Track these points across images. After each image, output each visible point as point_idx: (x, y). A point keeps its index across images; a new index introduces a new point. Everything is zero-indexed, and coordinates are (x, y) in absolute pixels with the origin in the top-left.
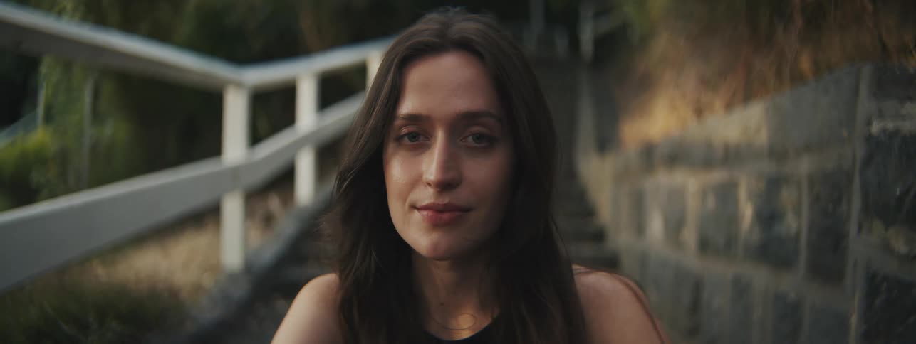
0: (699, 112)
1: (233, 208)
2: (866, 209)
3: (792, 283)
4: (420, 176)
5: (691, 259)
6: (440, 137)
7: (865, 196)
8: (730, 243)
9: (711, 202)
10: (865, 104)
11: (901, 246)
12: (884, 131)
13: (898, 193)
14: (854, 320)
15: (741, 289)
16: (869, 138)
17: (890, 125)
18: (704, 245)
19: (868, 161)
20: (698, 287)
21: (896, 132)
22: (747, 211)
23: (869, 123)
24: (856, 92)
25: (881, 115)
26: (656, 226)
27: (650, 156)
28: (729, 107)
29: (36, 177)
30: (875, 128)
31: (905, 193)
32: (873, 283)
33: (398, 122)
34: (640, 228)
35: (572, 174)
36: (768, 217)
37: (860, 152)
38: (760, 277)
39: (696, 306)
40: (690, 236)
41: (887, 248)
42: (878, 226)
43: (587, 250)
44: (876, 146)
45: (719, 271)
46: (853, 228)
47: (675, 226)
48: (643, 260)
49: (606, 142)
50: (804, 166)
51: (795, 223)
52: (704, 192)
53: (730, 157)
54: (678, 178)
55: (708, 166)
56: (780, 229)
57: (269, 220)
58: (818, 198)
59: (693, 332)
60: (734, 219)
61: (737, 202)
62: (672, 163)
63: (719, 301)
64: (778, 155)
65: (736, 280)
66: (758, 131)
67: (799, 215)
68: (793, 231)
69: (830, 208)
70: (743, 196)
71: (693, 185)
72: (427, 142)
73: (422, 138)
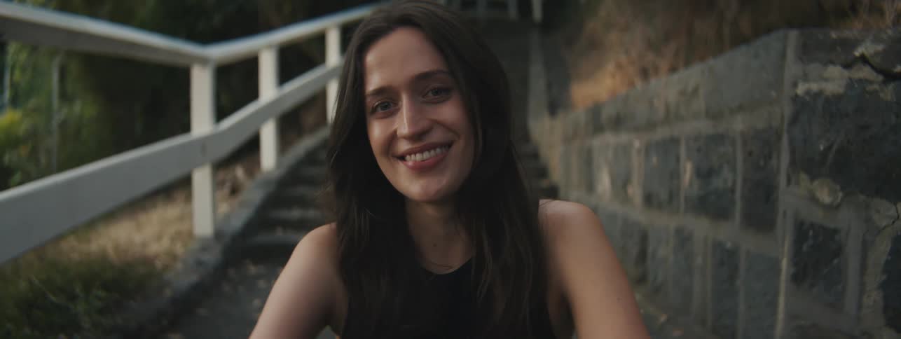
0: (645, 74)
1: (202, 179)
2: (793, 163)
3: (730, 232)
5: (638, 214)
6: (405, 101)
7: (793, 152)
8: (672, 196)
9: (654, 160)
10: (792, 68)
11: (825, 197)
12: (808, 92)
13: (822, 148)
14: (784, 263)
15: (683, 238)
16: (795, 98)
17: (815, 87)
18: (649, 199)
19: (795, 120)
20: (644, 238)
21: (819, 94)
22: (688, 170)
23: (795, 85)
24: (783, 56)
25: (806, 78)
26: (604, 183)
27: (597, 122)
28: (673, 69)
29: (9, 158)
30: (801, 90)
31: (829, 148)
32: (802, 231)
33: (369, 100)
35: (526, 137)
36: (705, 174)
37: (788, 110)
38: (701, 228)
39: (643, 256)
40: (636, 192)
41: (813, 199)
42: (803, 177)
44: (802, 106)
45: (664, 223)
46: (782, 180)
47: (621, 184)
49: (555, 106)
50: (739, 124)
51: (733, 178)
52: (647, 150)
53: (671, 117)
54: (624, 138)
55: (651, 125)
56: (717, 183)
57: (235, 191)
58: (750, 154)
59: (641, 280)
60: (675, 175)
61: (678, 159)
62: (618, 123)
63: (663, 251)
64: (714, 115)
65: (679, 231)
66: (695, 91)
67: (734, 170)
68: (730, 184)
69: (762, 163)
70: (683, 151)
71: (637, 144)
72: (397, 107)
73: (392, 105)
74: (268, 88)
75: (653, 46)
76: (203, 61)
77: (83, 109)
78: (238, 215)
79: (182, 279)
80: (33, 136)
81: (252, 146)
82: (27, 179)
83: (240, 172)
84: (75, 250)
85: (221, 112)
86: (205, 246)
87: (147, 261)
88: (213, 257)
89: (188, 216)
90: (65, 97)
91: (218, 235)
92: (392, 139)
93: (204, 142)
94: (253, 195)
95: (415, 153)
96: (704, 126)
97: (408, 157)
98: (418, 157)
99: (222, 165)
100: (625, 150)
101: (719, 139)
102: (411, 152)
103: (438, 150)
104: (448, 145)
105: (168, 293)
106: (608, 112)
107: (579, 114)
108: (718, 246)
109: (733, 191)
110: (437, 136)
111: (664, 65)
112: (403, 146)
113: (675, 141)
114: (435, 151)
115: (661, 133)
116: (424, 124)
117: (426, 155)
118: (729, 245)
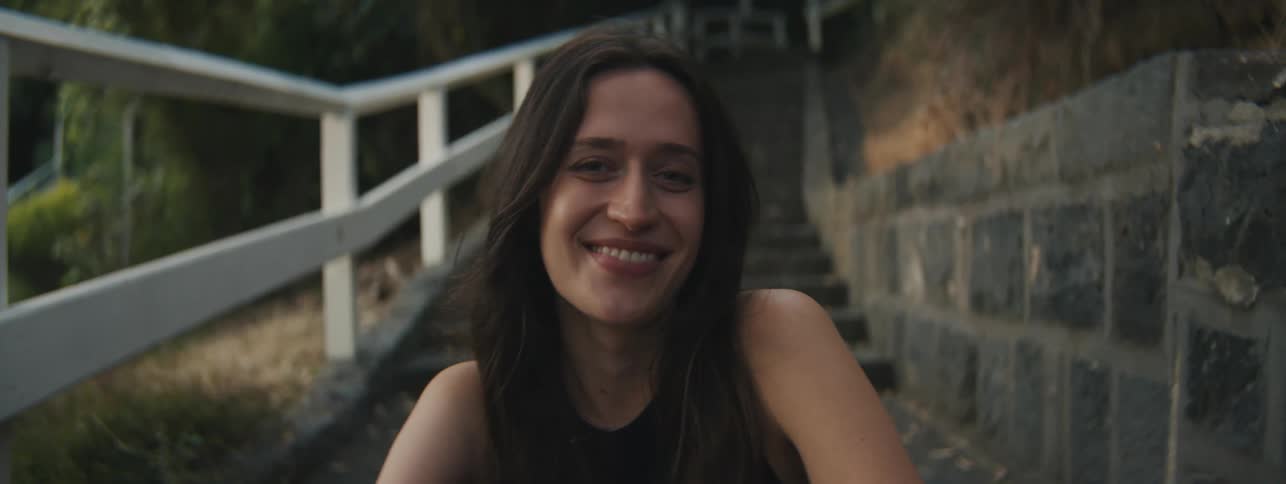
0: (971, 121)
1: (338, 277)
2: (1187, 244)
3: (1095, 347)
5: (962, 321)
7: (1186, 227)
8: (1013, 295)
9: (986, 243)
10: (1184, 107)
11: (1233, 292)
12: (1207, 142)
13: (1228, 222)
14: (1176, 392)
15: (1028, 357)
16: (1189, 151)
17: (1216, 133)
18: (979, 302)
19: (1188, 182)
20: (972, 358)
21: (1224, 143)
22: (1034, 258)
23: (1189, 132)
24: (1171, 89)
25: (1204, 121)
26: (914, 278)
27: (903, 192)
28: (1011, 114)
29: (60, 248)
30: (1196, 138)
31: (1238, 222)
32: (1200, 342)
34: (894, 285)
36: (1058, 263)
37: (1179, 170)
38: (1054, 341)
39: (970, 383)
40: (959, 290)
41: (1217, 296)
42: (1202, 264)
44: (1200, 161)
45: (1000, 335)
46: (1171, 269)
47: (939, 280)
48: (900, 322)
49: (844, 170)
50: (1107, 190)
51: (1101, 269)
52: (977, 228)
53: (1010, 181)
54: (942, 213)
55: (980, 195)
56: (1077, 276)
57: (385, 294)
58: (1125, 232)
59: (968, 418)
60: (1017, 265)
61: (1020, 243)
62: (933, 192)
63: (1000, 376)
64: (1070, 177)
65: (1022, 347)
66: (1044, 145)
67: (1101, 257)
68: (1096, 276)
69: (1142, 246)
70: (1027, 231)
71: (961, 222)
72: (612, 174)
74: (432, 147)
75: (982, 83)
76: (339, 109)
77: (168, 179)
78: (390, 328)
79: (310, 419)
80: (96, 218)
81: (409, 231)
82: (87, 275)
83: (391, 267)
84: (154, 378)
85: (365, 182)
86: (342, 373)
87: (260, 394)
88: (354, 388)
89: (318, 330)
90: (141, 162)
91: (361, 356)
93: (340, 225)
94: (412, 299)
96: (1058, 194)
99: (366, 258)
100: (944, 229)
101: (1078, 212)
105: (289, 438)
106: (917, 178)
107: (877, 180)
108: (1080, 366)
109: (1100, 287)
111: (997, 107)
113: (1016, 217)
115: (996, 205)
118: (1095, 365)
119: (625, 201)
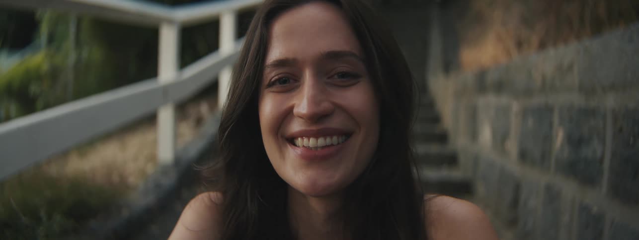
1: (166, 116)
3: (596, 199)
4: (291, 109)
5: (513, 165)
6: (308, 78)
8: (545, 157)
9: (530, 122)
15: (552, 196)
18: (523, 156)
20: (517, 188)
22: (560, 137)
26: (486, 134)
27: (482, 84)
29: (34, 89)
33: (267, 70)
34: (474, 134)
35: (425, 89)
36: (575, 142)
38: (569, 189)
39: (515, 203)
40: (512, 146)
43: (434, 149)
45: (535, 178)
47: (500, 138)
48: (476, 160)
49: (450, 65)
50: (610, 102)
51: (603, 150)
52: (525, 113)
53: (547, 87)
54: (504, 100)
55: (528, 92)
56: (587, 152)
57: (199, 121)
58: (621, 130)
59: (513, 222)
60: (548, 139)
61: (551, 125)
62: (500, 87)
63: (534, 202)
64: (587, 90)
65: (549, 189)
66: (570, 68)
67: (603, 143)
68: (599, 154)
70: (556, 120)
71: (515, 107)
72: (297, 84)
73: (291, 81)
75: (527, 22)
76: (170, 22)
77: (94, 53)
80: (54, 74)
83: (204, 108)
84: (53, 170)
86: (165, 170)
88: (169, 181)
89: (155, 143)
90: (78, 43)
91: (177, 161)
92: (287, 115)
93: (166, 90)
95: (309, 137)
96: (577, 100)
97: (299, 141)
98: (312, 142)
100: (504, 111)
101: (589, 113)
102: (303, 134)
103: (335, 139)
104: (347, 135)
105: (125, 213)
106: (491, 78)
107: (468, 75)
108: (585, 209)
109: (601, 161)
110: (336, 122)
112: (296, 127)
113: (549, 109)
114: (332, 138)
115: (537, 101)
116: (326, 105)
117: (321, 141)
118: (595, 209)
119: (302, 104)
